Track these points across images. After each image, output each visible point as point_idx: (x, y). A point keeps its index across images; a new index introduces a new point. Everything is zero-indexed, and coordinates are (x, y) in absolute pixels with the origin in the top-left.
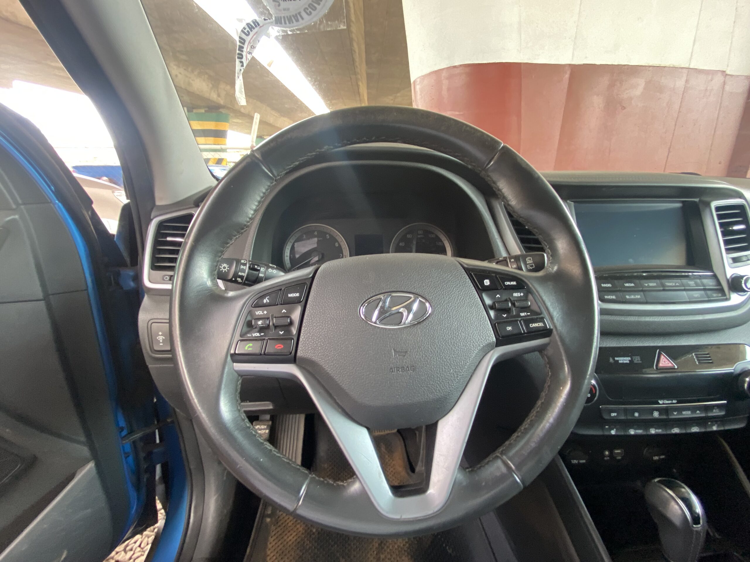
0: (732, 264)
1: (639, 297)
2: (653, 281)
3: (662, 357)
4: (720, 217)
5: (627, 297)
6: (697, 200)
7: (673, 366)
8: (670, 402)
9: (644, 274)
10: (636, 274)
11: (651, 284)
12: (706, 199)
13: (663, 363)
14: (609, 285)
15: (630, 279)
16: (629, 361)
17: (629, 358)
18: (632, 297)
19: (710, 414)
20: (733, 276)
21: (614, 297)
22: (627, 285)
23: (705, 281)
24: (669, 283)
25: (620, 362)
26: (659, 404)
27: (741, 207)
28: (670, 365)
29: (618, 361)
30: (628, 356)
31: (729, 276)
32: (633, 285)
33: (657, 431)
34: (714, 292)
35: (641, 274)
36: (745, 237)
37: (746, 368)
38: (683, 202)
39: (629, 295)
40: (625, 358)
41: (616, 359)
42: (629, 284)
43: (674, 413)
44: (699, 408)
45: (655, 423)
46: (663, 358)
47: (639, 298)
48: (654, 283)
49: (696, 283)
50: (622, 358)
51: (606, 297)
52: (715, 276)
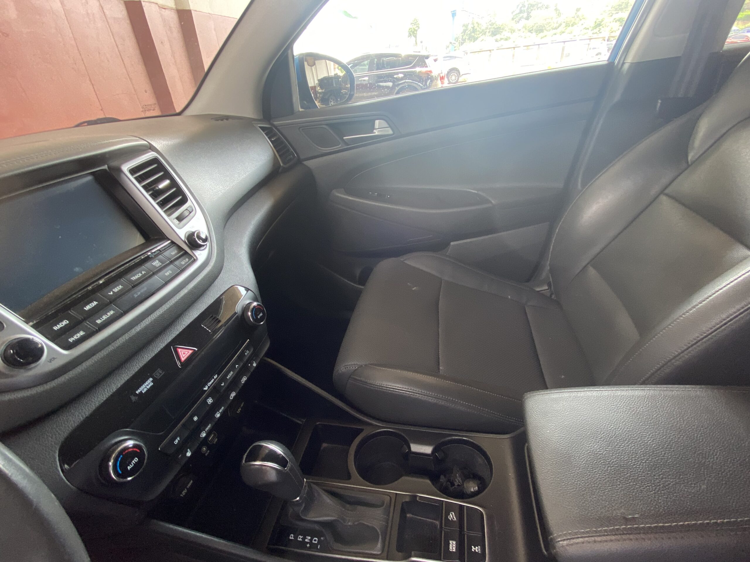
0: (179, 224)
1: (112, 312)
2: (116, 283)
3: (179, 350)
4: (140, 179)
5: (99, 321)
6: (105, 167)
7: (193, 351)
8: (212, 381)
9: (101, 282)
10: (90, 288)
11: (116, 290)
12: (114, 164)
13: (184, 355)
14: (65, 322)
15: (87, 297)
16: (152, 381)
17: (151, 379)
18: (105, 317)
19: (245, 359)
20: (187, 236)
21: (82, 333)
22: (87, 308)
23: (167, 253)
24: (136, 277)
25: (143, 392)
26: (206, 391)
27: (155, 161)
28: (191, 352)
29: (141, 392)
30: (148, 379)
31: (183, 238)
32: (95, 303)
33: (220, 411)
34: (180, 260)
35: (97, 283)
36: (175, 190)
37: (244, 304)
38: (92, 174)
39: (99, 318)
40: (147, 383)
41: (137, 392)
42: (90, 305)
43: (222, 385)
44: (236, 362)
45: (214, 408)
46: (181, 351)
47: (114, 314)
48: (118, 285)
49: (160, 261)
50: (144, 386)
51: (71, 340)
52: (173, 243)
